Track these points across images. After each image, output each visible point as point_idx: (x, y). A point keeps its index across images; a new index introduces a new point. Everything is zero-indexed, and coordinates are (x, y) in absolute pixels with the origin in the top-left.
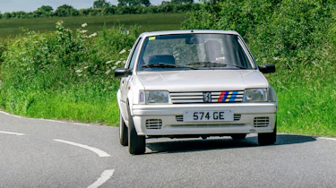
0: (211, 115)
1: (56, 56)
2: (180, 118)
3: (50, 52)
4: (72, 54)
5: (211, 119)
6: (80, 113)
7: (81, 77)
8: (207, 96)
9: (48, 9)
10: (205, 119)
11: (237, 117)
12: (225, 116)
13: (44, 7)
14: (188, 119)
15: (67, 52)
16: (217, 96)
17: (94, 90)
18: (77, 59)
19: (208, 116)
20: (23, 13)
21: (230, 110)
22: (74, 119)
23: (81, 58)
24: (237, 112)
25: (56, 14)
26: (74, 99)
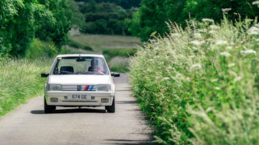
0: (80, 96)
2: (66, 97)
5: (81, 98)
8: (79, 88)
10: (77, 98)
11: (93, 98)
12: (87, 97)
14: (70, 98)
16: (83, 87)
19: (79, 97)
21: (89, 94)
24: (93, 95)
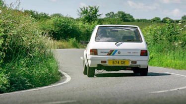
1: (165, 36)
3: (162, 34)
4: (173, 36)
6: (176, 65)
7: (177, 47)
9: (158, 19)
13: (156, 18)
15: (171, 35)
17: (184, 54)
18: (175, 39)
20: (146, 20)
22: (172, 68)
23: (177, 38)
25: (162, 22)
26: (173, 58)
